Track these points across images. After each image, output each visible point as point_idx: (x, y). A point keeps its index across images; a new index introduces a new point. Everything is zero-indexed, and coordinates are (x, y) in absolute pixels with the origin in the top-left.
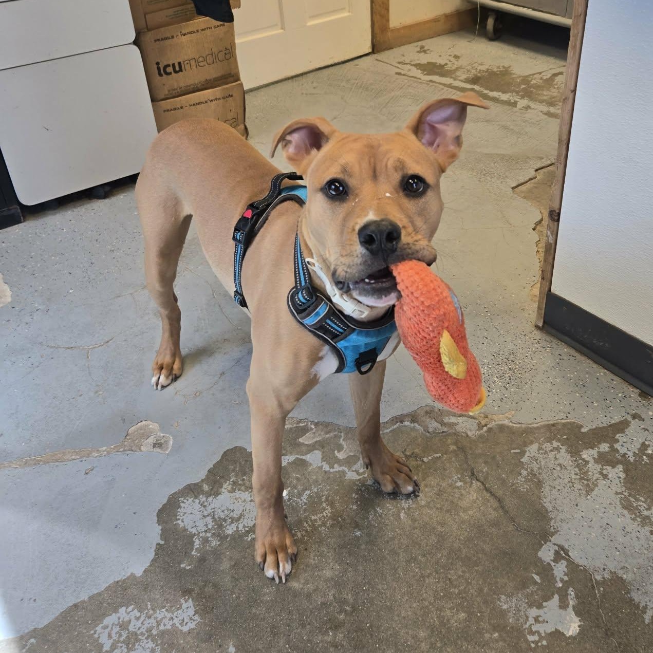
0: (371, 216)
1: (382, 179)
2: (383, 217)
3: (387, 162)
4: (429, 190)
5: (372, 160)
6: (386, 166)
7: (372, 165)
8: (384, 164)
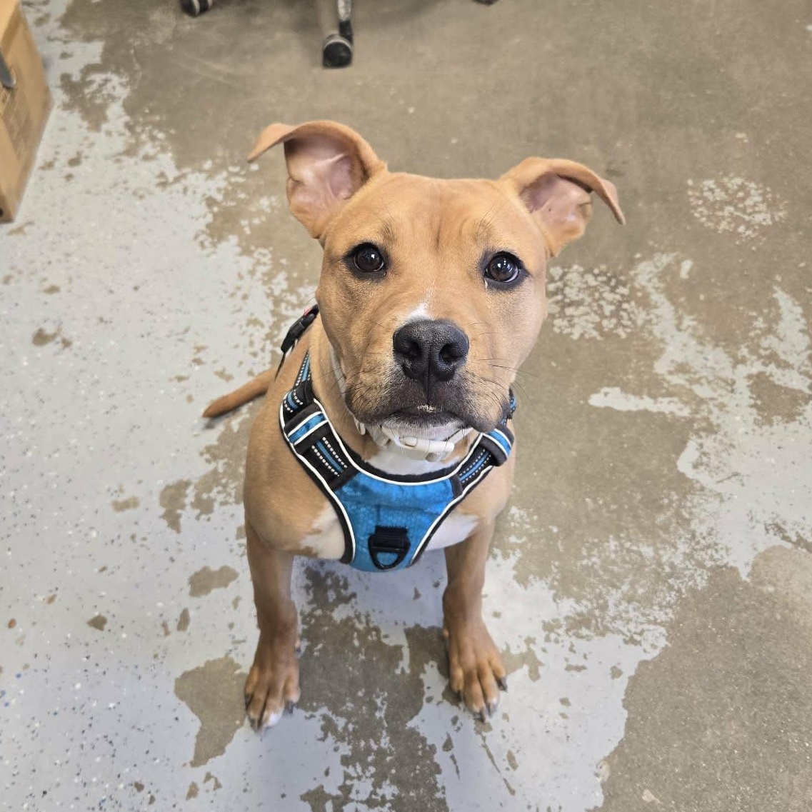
0: (421, 312)
1: (449, 252)
2: (442, 316)
3: (462, 225)
4: (527, 280)
5: (437, 220)
6: (460, 232)
7: (436, 229)
8: (456, 228)
